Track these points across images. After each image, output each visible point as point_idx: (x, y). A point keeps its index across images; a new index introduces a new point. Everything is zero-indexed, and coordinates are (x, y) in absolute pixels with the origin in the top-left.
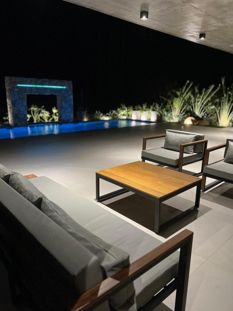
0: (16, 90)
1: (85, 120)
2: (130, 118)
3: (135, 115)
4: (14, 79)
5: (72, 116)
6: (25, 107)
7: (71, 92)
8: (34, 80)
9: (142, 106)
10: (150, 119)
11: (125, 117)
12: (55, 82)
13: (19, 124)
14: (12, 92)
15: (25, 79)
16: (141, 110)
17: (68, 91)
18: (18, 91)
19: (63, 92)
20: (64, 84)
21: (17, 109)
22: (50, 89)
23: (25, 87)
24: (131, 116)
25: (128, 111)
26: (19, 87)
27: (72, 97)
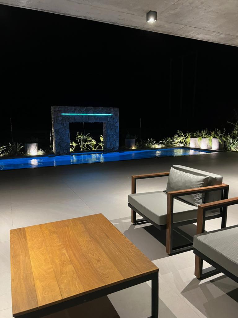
0: (60, 118)
1: (134, 148)
2: (188, 146)
3: (193, 142)
4: (58, 108)
5: (118, 144)
6: (69, 135)
7: (117, 120)
8: (78, 108)
9: (200, 133)
10: (211, 148)
11: (182, 145)
12: (100, 110)
13: (61, 152)
14: (56, 120)
15: (69, 108)
16: (200, 136)
17: (114, 118)
18: (62, 120)
19: (109, 119)
20: (110, 112)
21: (60, 137)
22: (95, 116)
23: (69, 116)
24: (189, 143)
25: (186, 139)
26: (63, 115)
27: (118, 124)
